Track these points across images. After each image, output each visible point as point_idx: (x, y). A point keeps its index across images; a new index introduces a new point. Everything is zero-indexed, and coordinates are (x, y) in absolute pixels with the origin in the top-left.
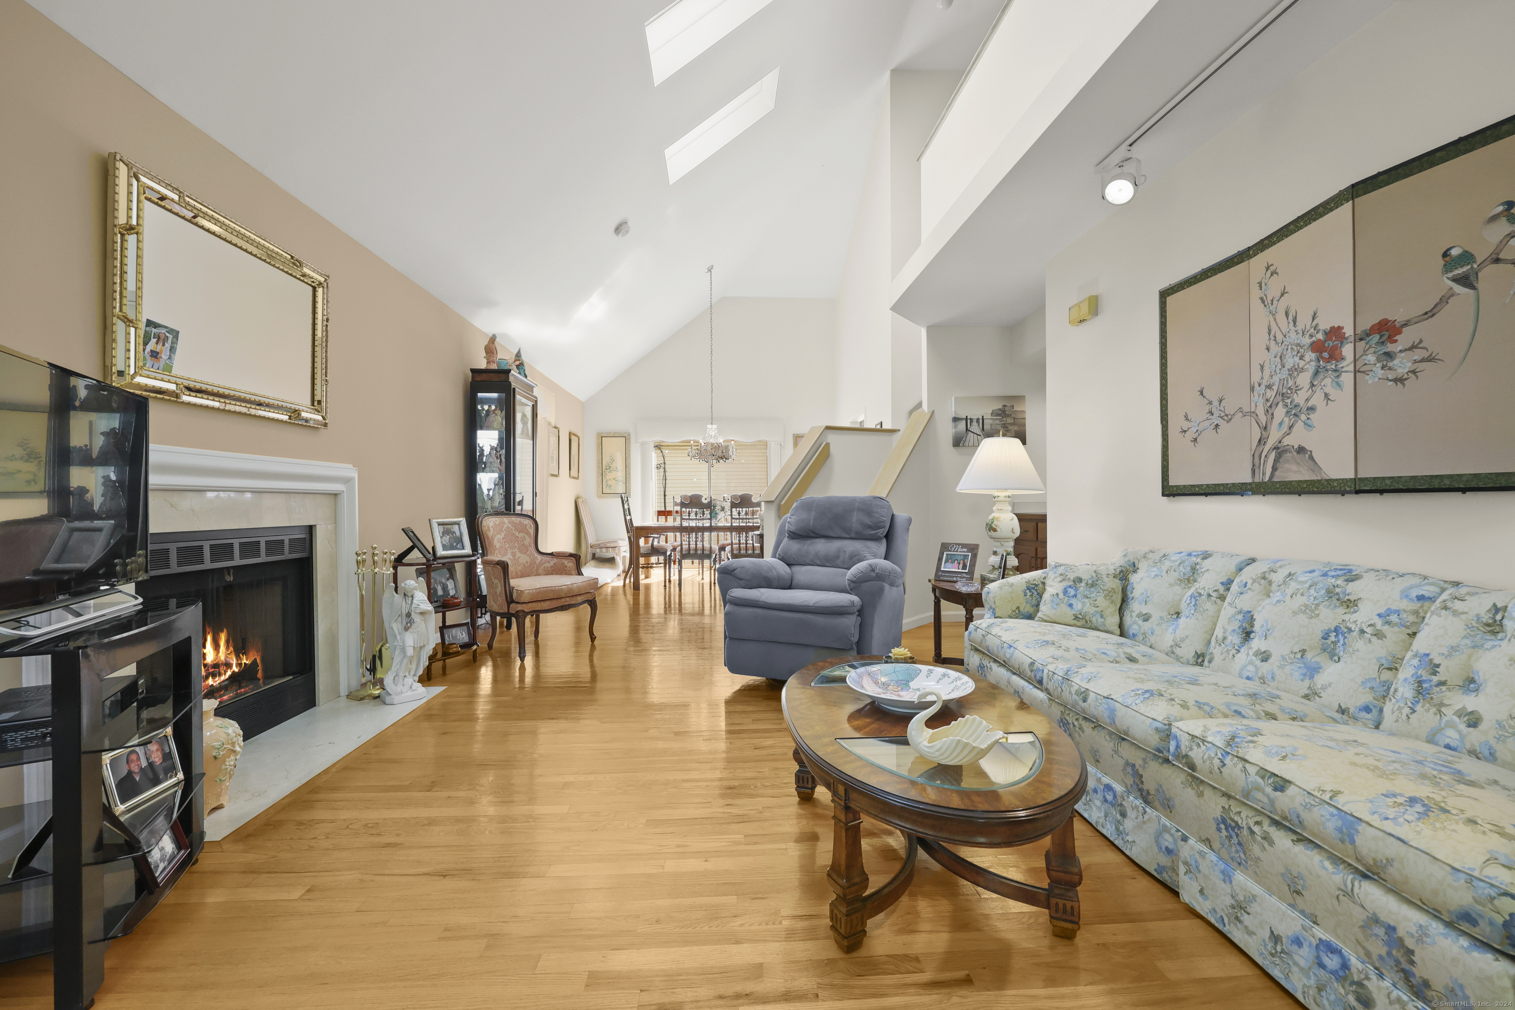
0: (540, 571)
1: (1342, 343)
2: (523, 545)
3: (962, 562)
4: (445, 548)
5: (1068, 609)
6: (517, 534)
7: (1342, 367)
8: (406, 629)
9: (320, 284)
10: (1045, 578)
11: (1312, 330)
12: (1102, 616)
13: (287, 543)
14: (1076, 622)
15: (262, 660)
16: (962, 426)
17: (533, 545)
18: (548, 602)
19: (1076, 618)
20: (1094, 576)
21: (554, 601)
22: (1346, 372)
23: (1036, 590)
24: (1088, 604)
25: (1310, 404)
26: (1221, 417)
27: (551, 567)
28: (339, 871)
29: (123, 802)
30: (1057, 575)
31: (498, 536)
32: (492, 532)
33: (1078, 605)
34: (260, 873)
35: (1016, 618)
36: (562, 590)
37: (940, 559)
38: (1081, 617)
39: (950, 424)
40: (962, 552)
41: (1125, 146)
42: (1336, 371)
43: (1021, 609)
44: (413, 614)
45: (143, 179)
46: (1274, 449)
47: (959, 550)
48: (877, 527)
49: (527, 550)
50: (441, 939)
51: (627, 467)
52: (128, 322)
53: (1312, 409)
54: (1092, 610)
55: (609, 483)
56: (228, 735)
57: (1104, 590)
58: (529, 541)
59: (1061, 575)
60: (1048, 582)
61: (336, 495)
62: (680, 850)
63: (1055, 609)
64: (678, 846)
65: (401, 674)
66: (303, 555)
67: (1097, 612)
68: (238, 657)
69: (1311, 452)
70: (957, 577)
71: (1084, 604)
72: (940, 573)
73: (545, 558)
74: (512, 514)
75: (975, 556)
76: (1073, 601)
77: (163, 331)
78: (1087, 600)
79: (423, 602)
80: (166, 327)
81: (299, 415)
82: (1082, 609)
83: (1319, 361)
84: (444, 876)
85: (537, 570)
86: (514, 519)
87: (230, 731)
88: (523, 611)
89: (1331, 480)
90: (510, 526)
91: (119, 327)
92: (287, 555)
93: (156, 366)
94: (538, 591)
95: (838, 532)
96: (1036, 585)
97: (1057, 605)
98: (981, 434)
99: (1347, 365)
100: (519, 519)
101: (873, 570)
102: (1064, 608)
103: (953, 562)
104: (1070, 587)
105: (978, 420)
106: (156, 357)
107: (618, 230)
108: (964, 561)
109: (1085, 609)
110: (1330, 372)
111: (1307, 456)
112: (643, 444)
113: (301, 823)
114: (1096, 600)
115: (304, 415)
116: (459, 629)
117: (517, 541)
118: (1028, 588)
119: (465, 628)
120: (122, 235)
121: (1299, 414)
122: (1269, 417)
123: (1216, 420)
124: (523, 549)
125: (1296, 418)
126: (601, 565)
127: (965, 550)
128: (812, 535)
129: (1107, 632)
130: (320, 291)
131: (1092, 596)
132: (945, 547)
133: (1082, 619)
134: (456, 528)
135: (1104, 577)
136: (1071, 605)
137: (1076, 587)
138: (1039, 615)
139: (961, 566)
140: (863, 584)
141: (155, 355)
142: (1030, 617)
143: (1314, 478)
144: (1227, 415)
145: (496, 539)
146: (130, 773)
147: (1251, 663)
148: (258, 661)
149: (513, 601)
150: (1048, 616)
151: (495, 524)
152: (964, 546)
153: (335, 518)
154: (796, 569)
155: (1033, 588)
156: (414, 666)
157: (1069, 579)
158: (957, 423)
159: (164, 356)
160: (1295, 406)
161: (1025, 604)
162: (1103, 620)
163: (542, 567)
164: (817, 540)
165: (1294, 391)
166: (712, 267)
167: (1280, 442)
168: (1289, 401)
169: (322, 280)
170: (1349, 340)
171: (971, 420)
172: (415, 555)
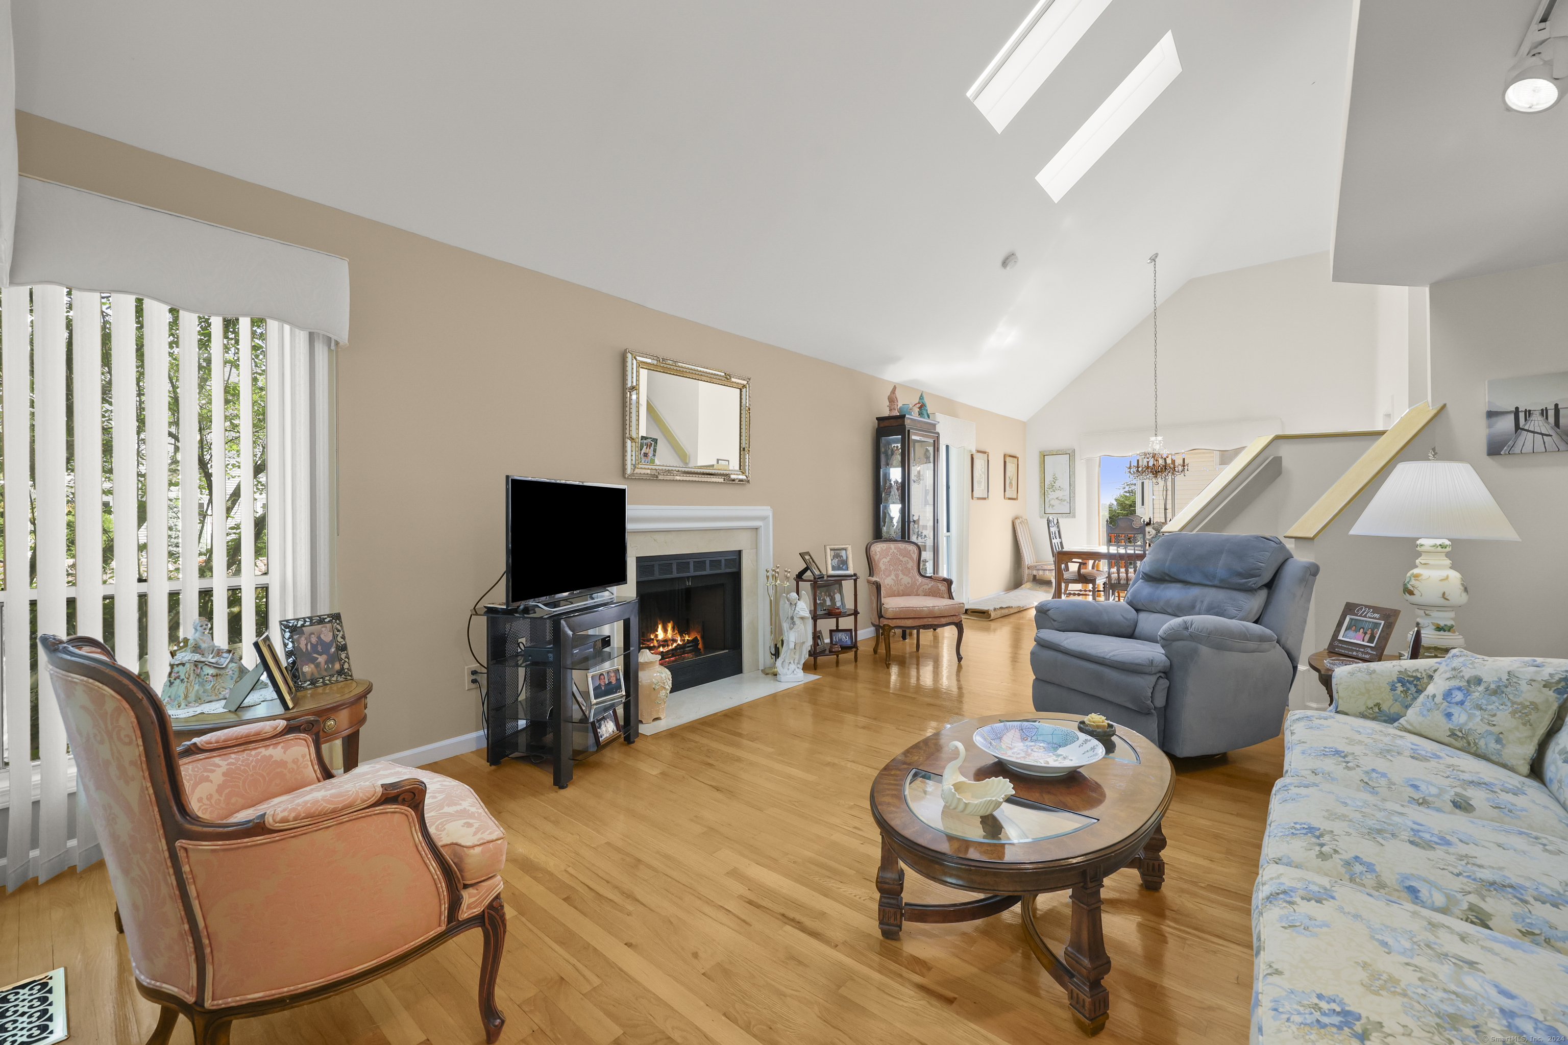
0: (920, 592)
2: (906, 568)
3: (1369, 632)
4: (834, 568)
5: (1444, 720)
6: (901, 558)
8: (791, 629)
9: (744, 386)
10: (1435, 671)
12: (1498, 741)
13: (723, 562)
14: (1451, 740)
15: (703, 637)
16: (1506, 424)
17: (915, 568)
18: (911, 621)
19: (1453, 734)
20: (1504, 679)
21: (916, 620)
23: (1416, 686)
24: (1478, 719)
27: (929, 589)
28: (680, 769)
29: (595, 698)
30: (1449, 668)
31: (884, 560)
32: (878, 556)
33: (1460, 717)
34: (651, 757)
35: (1374, 719)
36: (923, 611)
37: (1340, 625)
38: (1460, 734)
39: (1483, 422)
40: (1372, 618)
41: (1535, 26)
43: (1385, 707)
44: (795, 618)
45: (638, 358)
47: (1369, 615)
48: (1250, 574)
49: (909, 573)
50: (692, 820)
51: (1072, 485)
52: (632, 439)
54: (1483, 728)
55: (1051, 502)
56: (662, 677)
57: (1513, 703)
58: (912, 565)
59: (1454, 669)
60: (1436, 676)
61: (757, 529)
62: (854, 830)
63: (1423, 716)
64: (855, 828)
65: (787, 661)
66: (734, 570)
67: (1491, 733)
68: (681, 636)
70: (1357, 651)
71: (1471, 717)
72: (1336, 643)
73: (925, 580)
74: (907, 542)
75: (1389, 627)
76: (1455, 710)
77: (649, 440)
78: (1478, 713)
79: (803, 610)
80: (651, 438)
81: (730, 477)
82: (1466, 724)
84: (718, 790)
85: (917, 591)
86: (900, 545)
87: (663, 676)
88: (888, 625)
90: (895, 551)
91: (629, 442)
92: (724, 570)
93: (646, 462)
94: (901, 609)
95: (1197, 578)
96: (1417, 679)
97: (1428, 711)
98: (1551, 432)
100: (904, 545)
101: (1187, 628)
102: (1438, 717)
103: (1357, 630)
104: (1459, 689)
105: (1544, 413)
106: (646, 456)
107: (1005, 263)
108: (1373, 631)
109: (1470, 725)
112: (1089, 461)
113: (683, 739)
114: (1494, 715)
115: (733, 477)
116: (843, 633)
117: (901, 564)
118: (1400, 680)
119: (849, 633)
120: (630, 392)
124: (906, 571)
126: (1038, 588)
127: (1377, 616)
128: (1167, 578)
129: (1504, 766)
130: (744, 390)
131: (1489, 707)
132: (1350, 608)
133: (1462, 738)
134: (843, 553)
135: (1523, 683)
136: (1449, 715)
137: (1468, 691)
138: (1402, 721)
139: (1367, 637)
140: (1174, 643)
141: (646, 455)
142: (1392, 719)
145: (882, 562)
146: (600, 685)
148: (699, 638)
149: (882, 617)
150: (1411, 725)
151: (882, 549)
152: (1376, 609)
153: (756, 546)
154: (1143, 616)
155: (1411, 682)
156: (797, 657)
157: (1463, 677)
158: (1494, 419)
159: (651, 455)
161: (1391, 702)
162: (1498, 747)
163: (921, 589)
164: (1173, 585)
166: (1156, 255)
169: (745, 382)
171: (1528, 413)
172: (809, 573)
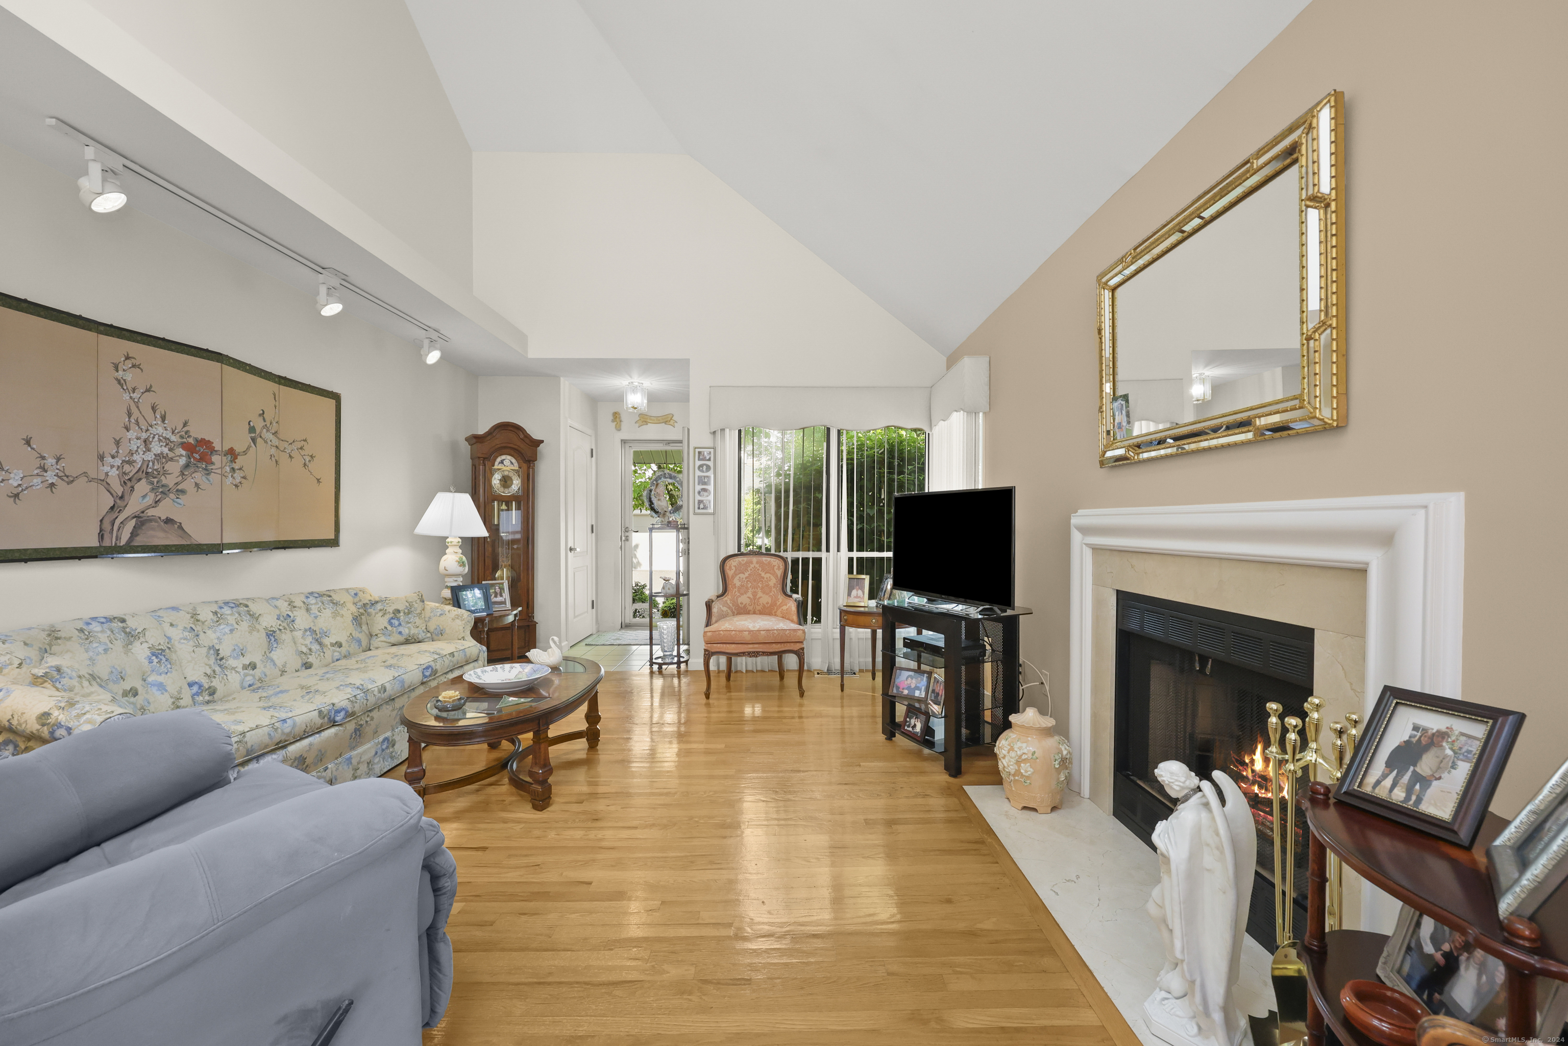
1: (211, 453)
7: (212, 469)
11: (183, 433)
22: (214, 472)
25: (180, 487)
26: (60, 477)
42: (206, 469)
46: (134, 518)
53: (183, 492)
69: (180, 523)
77: (1119, 401)
83: (190, 459)
89: (200, 544)
93: (1122, 436)
99: (216, 469)
106: (1121, 428)
110: (201, 469)
111: (176, 526)
121: (167, 493)
122: (128, 488)
123: (51, 477)
125: (164, 496)
143: (184, 543)
144: (67, 477)
147: (246, 675)
159: (1125, 423)
160: (163, 486)
165: (161, 473)
167: (143, 512)
168: (155, 480)
170: (218, 453)
